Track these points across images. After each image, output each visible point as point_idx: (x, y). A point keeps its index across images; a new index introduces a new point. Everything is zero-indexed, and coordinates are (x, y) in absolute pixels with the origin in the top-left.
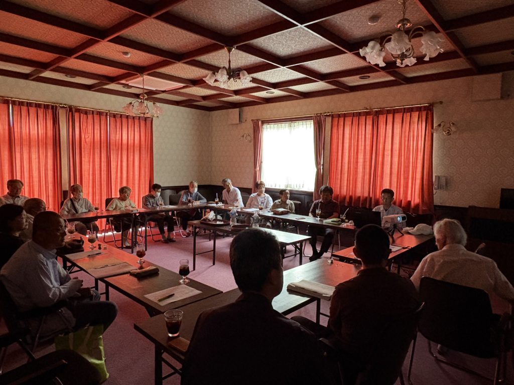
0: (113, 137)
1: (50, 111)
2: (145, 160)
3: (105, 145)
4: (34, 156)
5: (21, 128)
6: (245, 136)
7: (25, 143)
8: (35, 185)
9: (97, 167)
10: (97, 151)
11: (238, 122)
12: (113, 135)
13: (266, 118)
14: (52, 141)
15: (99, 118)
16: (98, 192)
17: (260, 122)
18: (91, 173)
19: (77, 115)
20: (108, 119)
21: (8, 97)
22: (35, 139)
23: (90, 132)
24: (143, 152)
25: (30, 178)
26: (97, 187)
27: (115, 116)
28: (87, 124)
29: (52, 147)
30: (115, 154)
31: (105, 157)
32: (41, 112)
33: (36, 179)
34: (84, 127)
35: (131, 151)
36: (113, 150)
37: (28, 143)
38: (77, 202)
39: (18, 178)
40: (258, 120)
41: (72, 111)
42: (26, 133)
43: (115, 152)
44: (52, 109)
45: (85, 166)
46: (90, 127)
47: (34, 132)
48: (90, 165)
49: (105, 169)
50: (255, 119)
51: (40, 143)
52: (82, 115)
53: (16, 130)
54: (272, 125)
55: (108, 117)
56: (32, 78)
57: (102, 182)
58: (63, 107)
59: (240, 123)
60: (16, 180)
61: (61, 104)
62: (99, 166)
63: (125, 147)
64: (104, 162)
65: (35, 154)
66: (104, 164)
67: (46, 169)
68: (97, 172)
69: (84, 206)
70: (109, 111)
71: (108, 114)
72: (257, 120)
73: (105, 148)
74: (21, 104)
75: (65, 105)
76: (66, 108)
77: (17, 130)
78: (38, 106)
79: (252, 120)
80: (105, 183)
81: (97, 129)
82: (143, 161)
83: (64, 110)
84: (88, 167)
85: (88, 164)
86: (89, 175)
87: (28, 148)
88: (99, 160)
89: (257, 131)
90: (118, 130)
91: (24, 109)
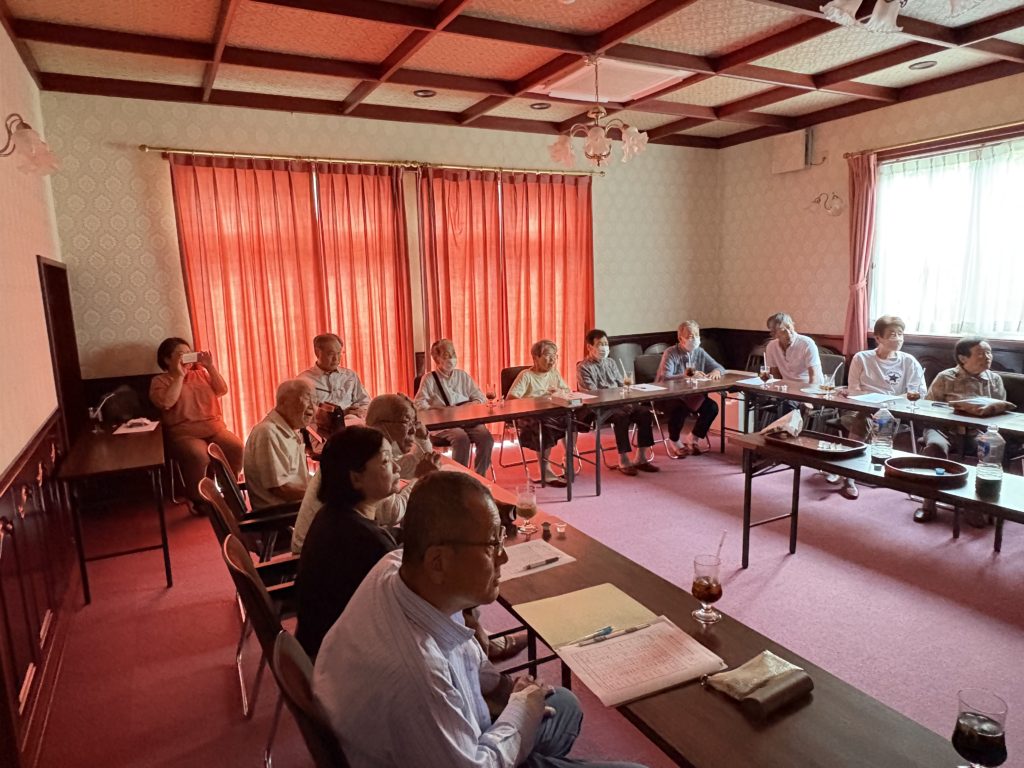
0: (509, 229)
1: (386, 179)
2: (576, 276)
3: (494, 247)
4: (360, 282)
5: (335, 222)
6: (823, 199)
7: (343, 254)
8: (364, 344)
9: (479, 297)
10: (479, 261)
11: (801, 164)
12: (509, 223)
13: (893, 144)
14: (391, 246)
15: (480, 187)
16: (481, 353)
17: (873, 158)
18: (467, 311)
19: (437, 184)
20: (499, 187)
21: (309, 158)
22: (361, 243)
23: (464, 221)
24: (571, 259)
25: (354, 328)
26: (480, 342)
27: (512, 179)
28: (457, 203)
29: (391, 258)
30: (513, 267)
31: (495, 274)
32: (369, 181)
33: (365, 331)
34: (451, 210)
35: (547, 258)
36: (510, 258)
37: (348, 254)
38: (447, 379)
39: (334, 331)
40: (864, 155)
41: (428, 174)
42: (344, 233)
43: (513, 262)
44: (388, 175)
45: (457, 298)
46: (464, 210)
47: (358, 228)
48: (464, 295)
49: (496, 301)
50: (854, 151)
51: (371, 253)
52: (447, 182)
53: (325, 227)
54: (911, 162)
55: (499, 182)
56: (350, 109)
57: (490, 331)
58: (411, 169)
59: (805, 169)
60: (330, 335)
61: (406, 162)
62: (483, 295)
63: (534, 249)
64: (492, 285)
65: (362, 277)
66: (492, 291)
67: (383, 309)
68: (479, 310)
69: (459, 389)
70: (501, 168)
71: (499, 176)
72: (863, 153)
73: (494, 254)
74: (332, 168)
75: (413, 162)
76: (416, 169)
77: (327, 227)
78: (363, 170)
79: (846, 156)
80: (496, 332)
81: (477, 213)
82: (571, 280)
83: (412, 173)
84: (461, 297)
85: (461, 292)
86: (464, 316)
87: (348, 265)
88: (482, 283)
89: (862, 184)
90: (519, 210)
91: (339, 178)
